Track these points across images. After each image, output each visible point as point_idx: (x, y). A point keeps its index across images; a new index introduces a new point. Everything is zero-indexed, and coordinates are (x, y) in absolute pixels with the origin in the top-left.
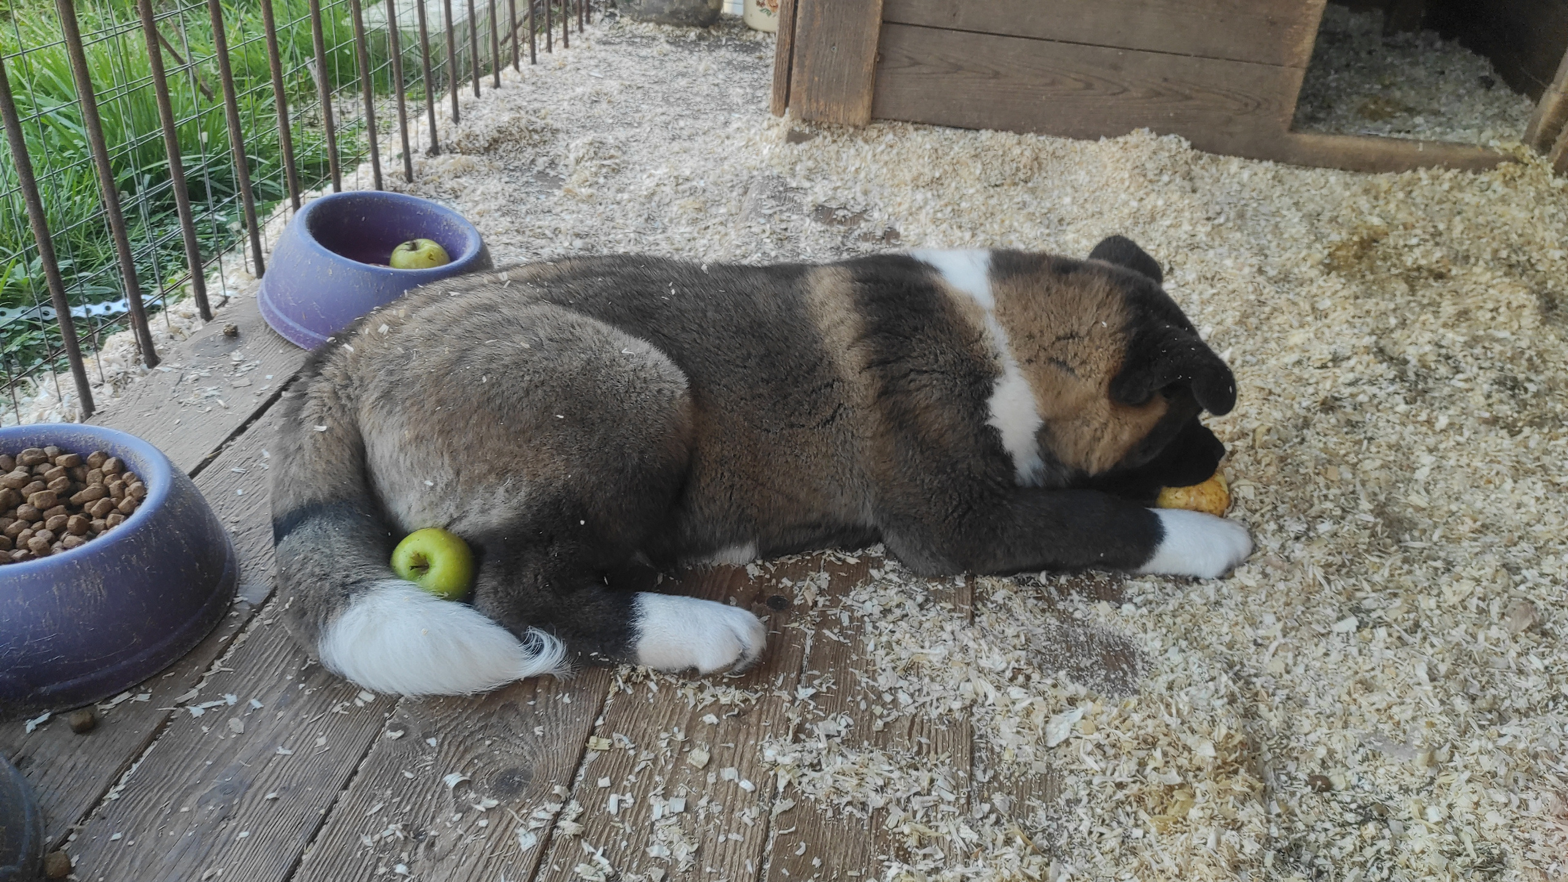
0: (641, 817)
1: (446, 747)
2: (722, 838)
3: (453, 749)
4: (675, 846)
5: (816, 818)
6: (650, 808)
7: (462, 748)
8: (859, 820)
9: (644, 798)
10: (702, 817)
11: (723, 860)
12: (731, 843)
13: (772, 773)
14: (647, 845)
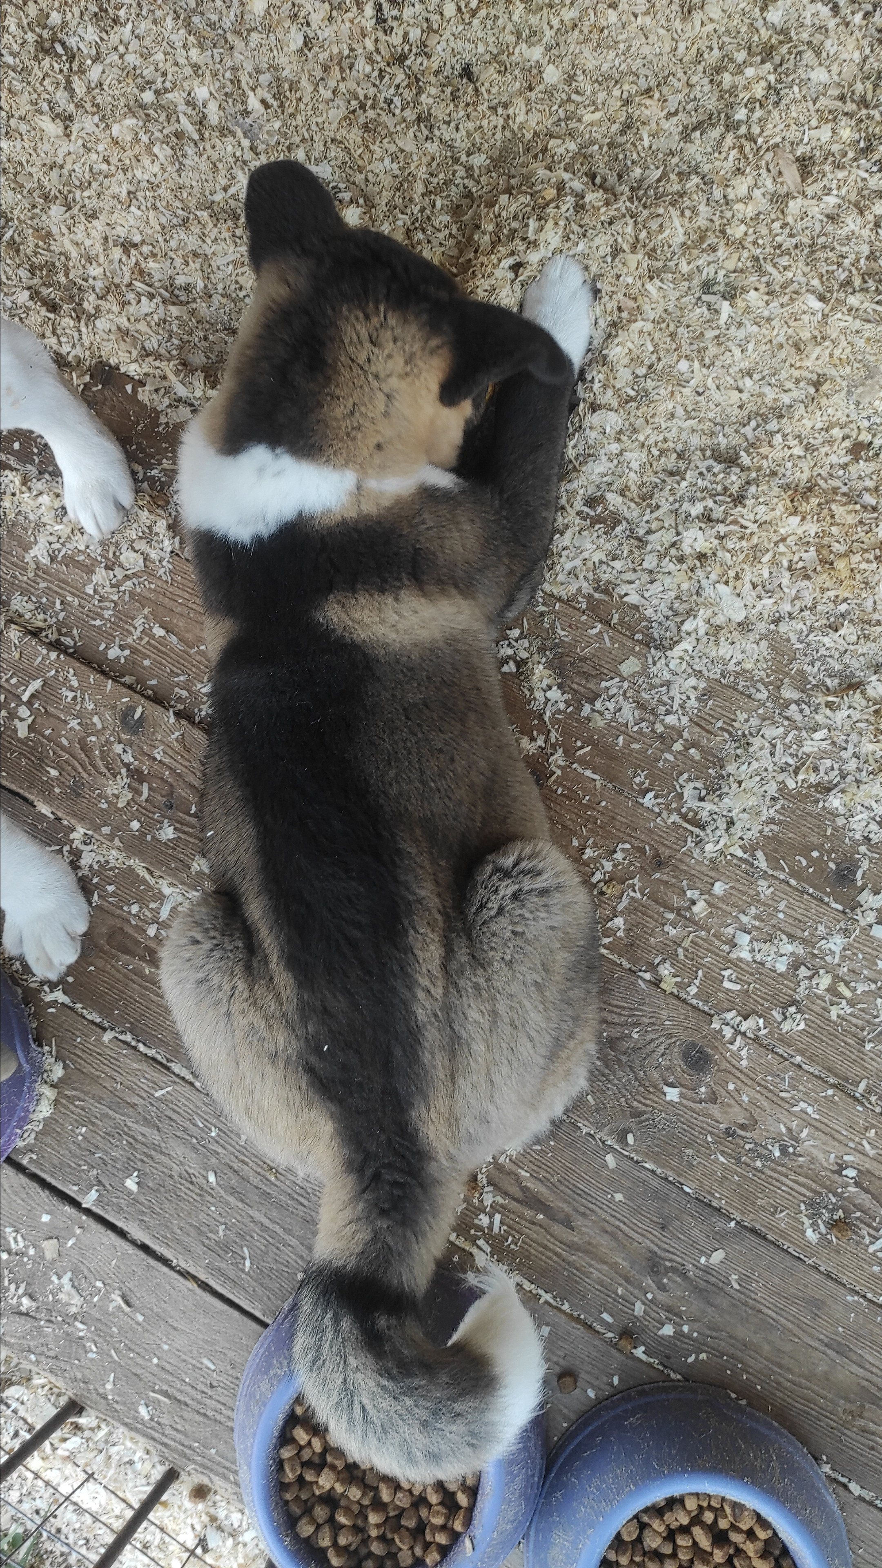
0: (747, 968)
1: (648, 1102)
2: (781, 915)
3: (651, 1096)
4: (782, 951)
5: (775, 838)
6: (740, 960)
7: (651, 1090)
8: (783, 808)
9: (729, 961)
10: (757, 923)
11: (800, 921)
12: (786, 910)
13: (729, 857)
14: (775, 971)
